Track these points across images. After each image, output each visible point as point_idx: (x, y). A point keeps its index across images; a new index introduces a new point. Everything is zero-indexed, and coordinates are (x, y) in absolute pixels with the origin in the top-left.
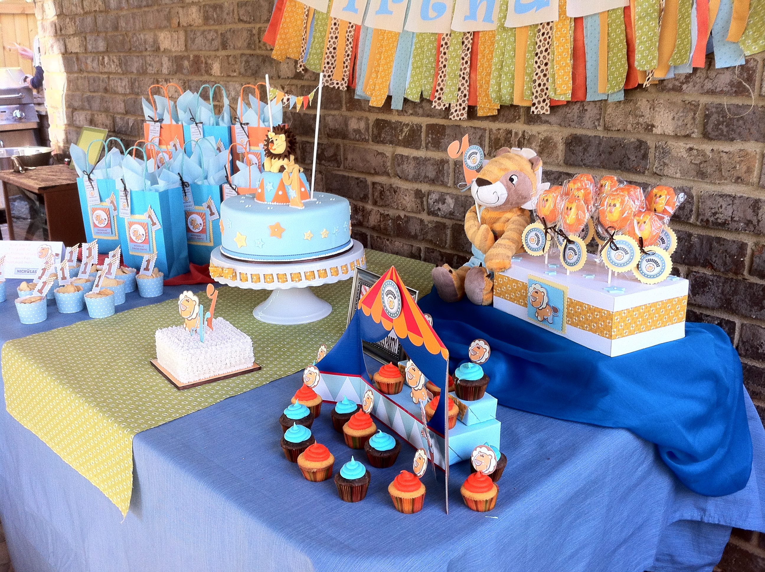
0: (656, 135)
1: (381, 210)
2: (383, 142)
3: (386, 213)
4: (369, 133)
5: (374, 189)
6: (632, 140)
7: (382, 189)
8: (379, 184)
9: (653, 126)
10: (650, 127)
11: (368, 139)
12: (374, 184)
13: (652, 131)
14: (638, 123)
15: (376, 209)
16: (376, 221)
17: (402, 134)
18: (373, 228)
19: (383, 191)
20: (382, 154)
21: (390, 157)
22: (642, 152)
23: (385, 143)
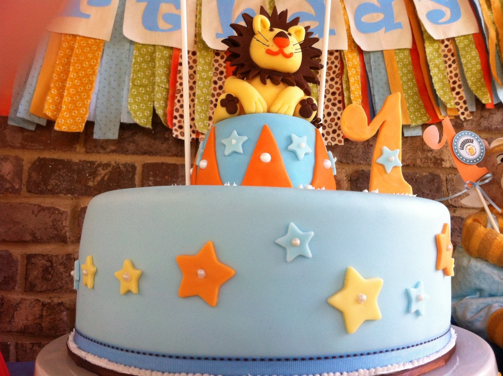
0: (445, 168)
1: (44, 299)
2: (53, 192)
3: (56, 301)
4: (21, 180)
5: (29, 266)
6: (424, 174)
7: (49, 264)
8: (43, 256)
9: (442, 160)
10: (439, 161)
11: (20, 189)
12: (29, 257)
13: (442, 164)
14: (427, 158)
15: (31, 297)
16: (30, 318)
17: (94, 178)
18: (24, 332)
19: (52, 266)
20: (52, 210)
21: (69, 213)
22: (436, 185)
23: (57, 193)
